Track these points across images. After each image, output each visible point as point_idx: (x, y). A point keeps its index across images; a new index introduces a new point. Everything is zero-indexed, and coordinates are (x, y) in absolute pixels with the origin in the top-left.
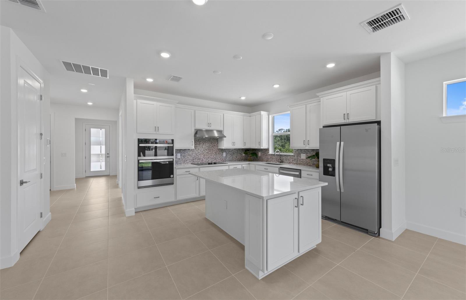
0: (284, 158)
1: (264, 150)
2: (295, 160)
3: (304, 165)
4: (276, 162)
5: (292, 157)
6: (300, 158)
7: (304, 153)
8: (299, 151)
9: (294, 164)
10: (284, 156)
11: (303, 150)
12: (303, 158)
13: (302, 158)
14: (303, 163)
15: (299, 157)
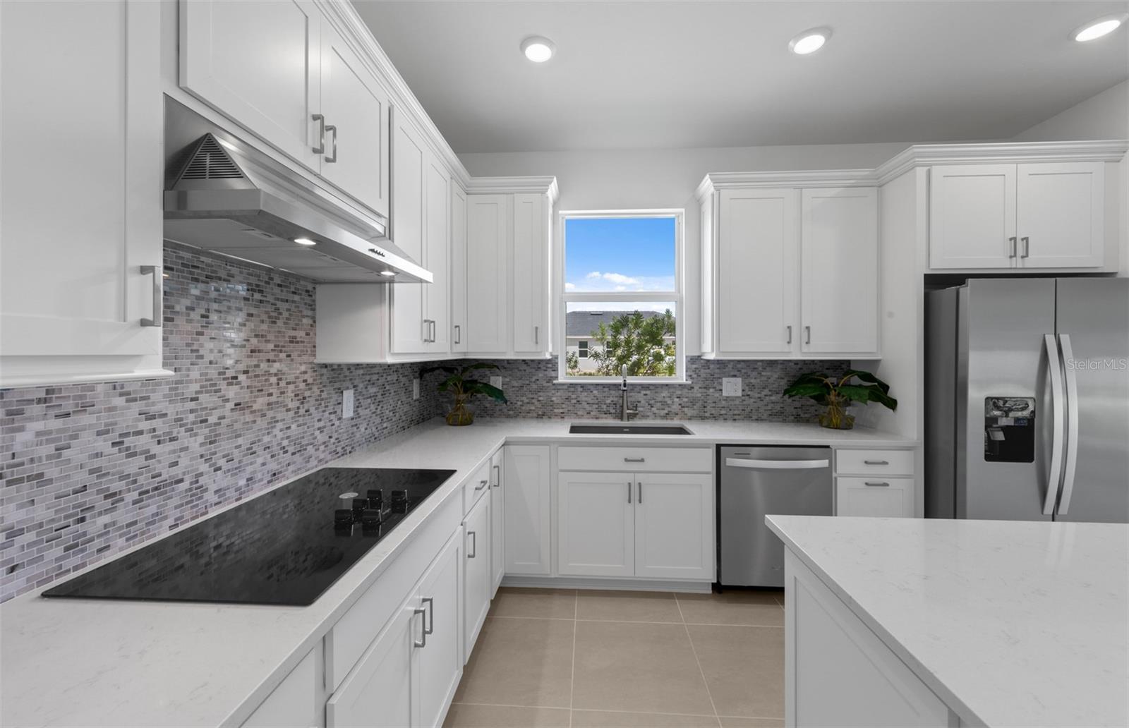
0: (640, 397)
1: (524, 367)
2: (693, 402)
3: (735, 420)
4: (597, 418)
5: (679, 392)
6: (717, 395)
7: (732, 373)
8: (712, 366)
9: (690, 419)
10: (637, 389)
11: (730, 366)
12: (732, 394)
13: (725, 394)
14: (731, 413)
15: (711, 390)
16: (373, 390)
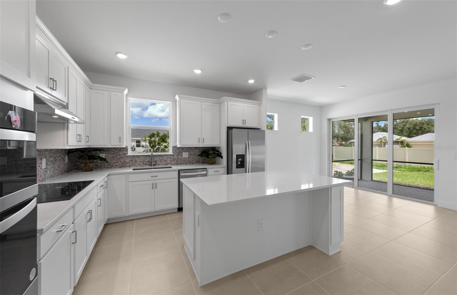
0: (157, 159)
2: (174, 159)
3: (186, 164)
4: (143, 166)
5: (170, 157)
6: (181, 157)
7: (185, 151)
8: (180, 149)
9: (173, 165)
10: (156, 156)
11: (185, 149)
12: (185, 157)
13: (183, 157)
14: (185, 162)
15: (180, 156)
16: (52, 159)
